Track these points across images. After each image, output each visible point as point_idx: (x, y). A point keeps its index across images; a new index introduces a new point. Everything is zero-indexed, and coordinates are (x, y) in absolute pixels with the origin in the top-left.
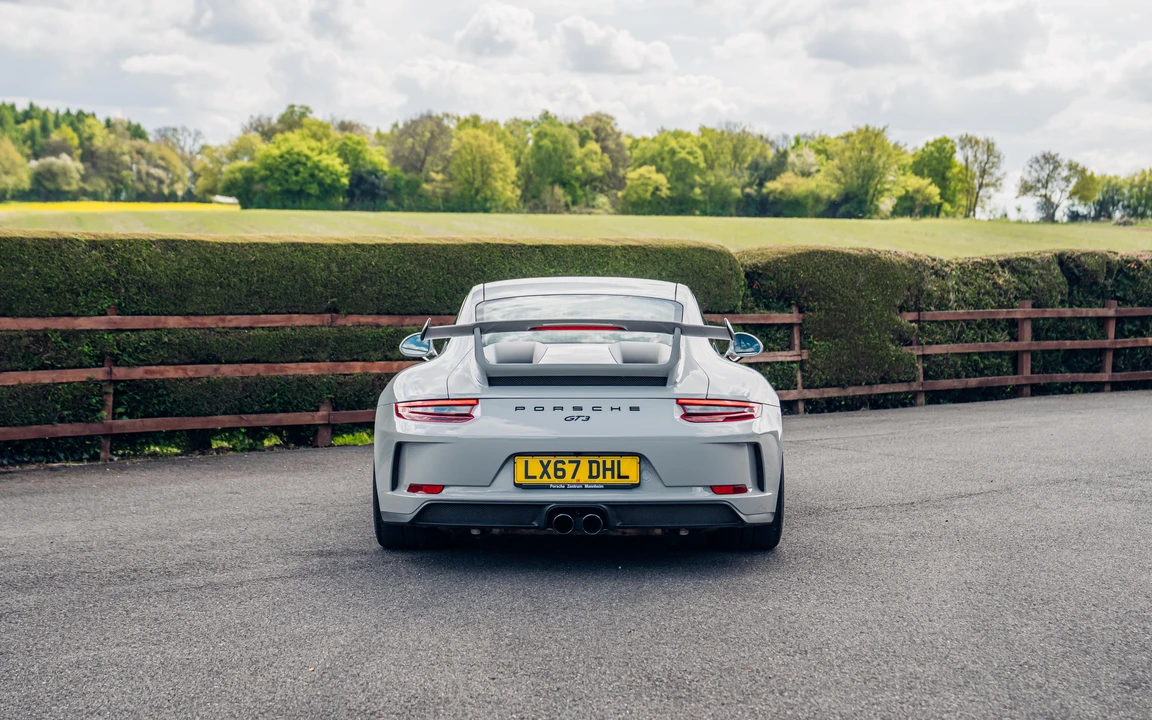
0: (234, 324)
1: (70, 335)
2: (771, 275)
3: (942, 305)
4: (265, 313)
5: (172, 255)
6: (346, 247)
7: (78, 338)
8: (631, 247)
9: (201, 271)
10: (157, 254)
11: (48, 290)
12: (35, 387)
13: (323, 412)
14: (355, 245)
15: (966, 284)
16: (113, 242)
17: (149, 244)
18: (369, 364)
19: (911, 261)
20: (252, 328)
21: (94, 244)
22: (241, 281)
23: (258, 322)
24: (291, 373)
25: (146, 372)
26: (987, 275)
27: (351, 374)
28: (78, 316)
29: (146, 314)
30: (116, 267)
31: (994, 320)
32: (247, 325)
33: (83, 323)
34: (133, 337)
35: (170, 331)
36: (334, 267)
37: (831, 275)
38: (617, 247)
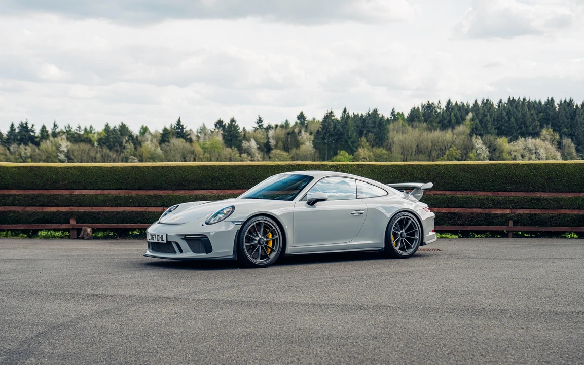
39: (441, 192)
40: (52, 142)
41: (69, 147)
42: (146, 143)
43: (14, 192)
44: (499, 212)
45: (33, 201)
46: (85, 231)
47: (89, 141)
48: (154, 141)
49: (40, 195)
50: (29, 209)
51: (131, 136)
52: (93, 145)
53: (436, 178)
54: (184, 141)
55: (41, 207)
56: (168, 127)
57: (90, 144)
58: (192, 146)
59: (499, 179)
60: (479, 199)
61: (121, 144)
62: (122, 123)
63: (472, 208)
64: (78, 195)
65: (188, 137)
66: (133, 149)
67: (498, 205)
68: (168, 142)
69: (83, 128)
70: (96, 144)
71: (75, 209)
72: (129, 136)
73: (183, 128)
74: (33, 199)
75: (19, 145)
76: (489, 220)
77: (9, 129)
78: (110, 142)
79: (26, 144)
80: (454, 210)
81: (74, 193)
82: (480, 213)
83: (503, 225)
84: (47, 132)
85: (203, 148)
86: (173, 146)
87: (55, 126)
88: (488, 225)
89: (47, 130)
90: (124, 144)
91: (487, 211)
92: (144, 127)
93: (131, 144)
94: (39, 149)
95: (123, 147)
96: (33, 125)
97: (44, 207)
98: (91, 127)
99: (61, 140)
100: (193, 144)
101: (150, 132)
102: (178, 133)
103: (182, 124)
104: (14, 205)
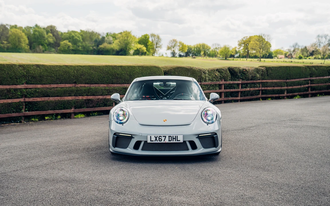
1: (16, 90)
2: (169, 73)
3: (205, 81)
4: (60, 84)
5: (38, 68)
6: (78, 66)
7: (17, 91)
8: (140, 66)
9: (45, 73)
10: (35, 68)
11: (11, 78)
12: (8, 103)
13: (73, 109)
14: (79, 66)
15: (210, 75)
16: (24, 65)
17: (33, 65)
18: (83, 97)
19: (199, 70)
21: (20, 66)
22: (55, 75)
23: (58, 86)
24: (66, 99)
25: (33, 99)
26: (214, 73)
27: (79, 99)
28: (17, 85)
29: (33, 84)
30: (26, 72)
31: (216, 84)
32: (56, 87)
33: (19, 87)
34: (30, 90)
35: (38, 89)
36: (75, 71)
37: (183, 73)
38: (137, 66)
39: (84, 85)
59: (110, 76)
63: (98, 95)
76: (105, 103)
82: (102, 99)
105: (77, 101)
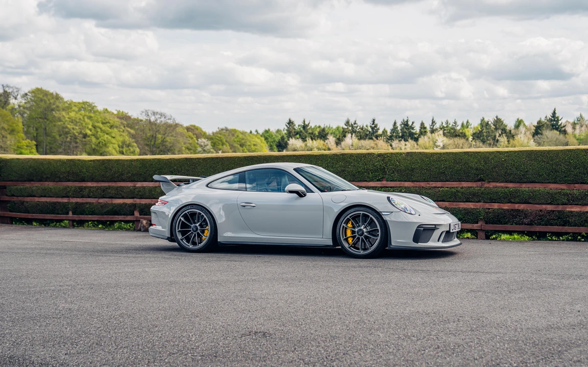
0: (434, 185)
5: (409, 158)
9: (419, 164)
13: (479, 224)
16: (386, 154)
20: (442, 187)
21: (379, 155)
22: (436, 168)
23: (445, 185)
24: (461, 206)
27: (492, 209)
29: (396, 181)
30: (385, 163)
32: (440, 186)
33: (372, 184)
35: (406, 188)
39: (502, 184)
40: (429, 138)
41: (445, 142)
42: (519, 136)
43: (90, 184)
44: (576, 209)
45: (104, 193)
46: (142, 223)
47: (463, 136)
48: (528, 133)
49: (109, 187)
50: (101, 201)
51: (504, 131)
52: (467, 139)
53: (495, 168)
54: (558, 133)
55: (111, 199)
56: (543, 119)
57: (464, 138)
58: (566, 138)
59: (575, 168)
60: (548, 193)
61: (494, 138)
62: (497, 117)
63: (541, 204)
64: (140, 187)
65: (563, 129)
66: (506, 142)
67: (573, 201)
68: (542, 134)
69: (459, 123)
70: (470, 138)
71: (138, 201)
72: (502, 130)
73: (558, 121)
74: (104, 191)
75: (400, 141)
76: (563, 219)
77: (392, 127)
78: (483, 136)
79: (406, 140)
80: (518, 207)
81: (137, 186)
82: (551, 211)
83: (583, 226)
84: (425, 128)
85: (577, 140)
86: (546, 138)
87: (433, 122)
88: (563, 225)
89: (425, 126)
90: (497, 137)
91: (560, 208)
92: (520, 119)
93: (505, 137)
94: (417, 145)
95: (496, 141)
96: (413, 123)
97: (113, 199)
98: (468, 122)
99: (438, 135)
100: (566, 135)
101: (524, 124)
102: (553, 125)
103: (557, 115)
104: (89, 197)
105: (487, 210)
